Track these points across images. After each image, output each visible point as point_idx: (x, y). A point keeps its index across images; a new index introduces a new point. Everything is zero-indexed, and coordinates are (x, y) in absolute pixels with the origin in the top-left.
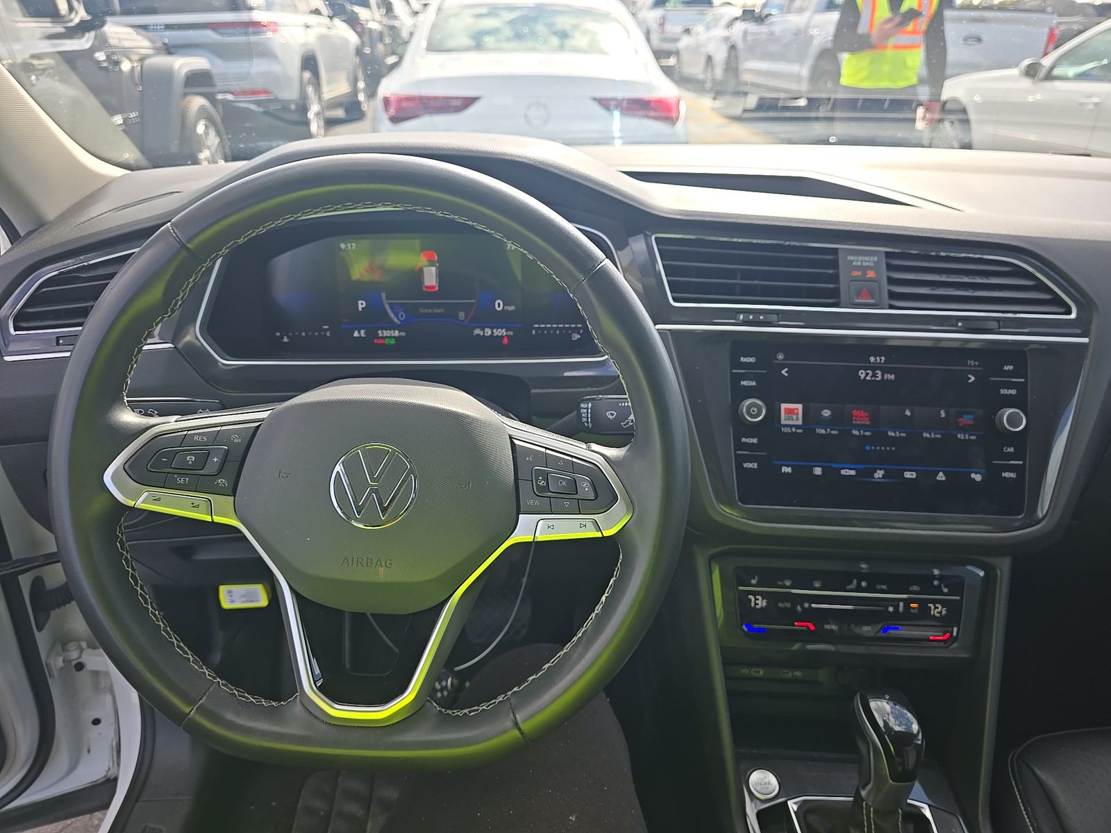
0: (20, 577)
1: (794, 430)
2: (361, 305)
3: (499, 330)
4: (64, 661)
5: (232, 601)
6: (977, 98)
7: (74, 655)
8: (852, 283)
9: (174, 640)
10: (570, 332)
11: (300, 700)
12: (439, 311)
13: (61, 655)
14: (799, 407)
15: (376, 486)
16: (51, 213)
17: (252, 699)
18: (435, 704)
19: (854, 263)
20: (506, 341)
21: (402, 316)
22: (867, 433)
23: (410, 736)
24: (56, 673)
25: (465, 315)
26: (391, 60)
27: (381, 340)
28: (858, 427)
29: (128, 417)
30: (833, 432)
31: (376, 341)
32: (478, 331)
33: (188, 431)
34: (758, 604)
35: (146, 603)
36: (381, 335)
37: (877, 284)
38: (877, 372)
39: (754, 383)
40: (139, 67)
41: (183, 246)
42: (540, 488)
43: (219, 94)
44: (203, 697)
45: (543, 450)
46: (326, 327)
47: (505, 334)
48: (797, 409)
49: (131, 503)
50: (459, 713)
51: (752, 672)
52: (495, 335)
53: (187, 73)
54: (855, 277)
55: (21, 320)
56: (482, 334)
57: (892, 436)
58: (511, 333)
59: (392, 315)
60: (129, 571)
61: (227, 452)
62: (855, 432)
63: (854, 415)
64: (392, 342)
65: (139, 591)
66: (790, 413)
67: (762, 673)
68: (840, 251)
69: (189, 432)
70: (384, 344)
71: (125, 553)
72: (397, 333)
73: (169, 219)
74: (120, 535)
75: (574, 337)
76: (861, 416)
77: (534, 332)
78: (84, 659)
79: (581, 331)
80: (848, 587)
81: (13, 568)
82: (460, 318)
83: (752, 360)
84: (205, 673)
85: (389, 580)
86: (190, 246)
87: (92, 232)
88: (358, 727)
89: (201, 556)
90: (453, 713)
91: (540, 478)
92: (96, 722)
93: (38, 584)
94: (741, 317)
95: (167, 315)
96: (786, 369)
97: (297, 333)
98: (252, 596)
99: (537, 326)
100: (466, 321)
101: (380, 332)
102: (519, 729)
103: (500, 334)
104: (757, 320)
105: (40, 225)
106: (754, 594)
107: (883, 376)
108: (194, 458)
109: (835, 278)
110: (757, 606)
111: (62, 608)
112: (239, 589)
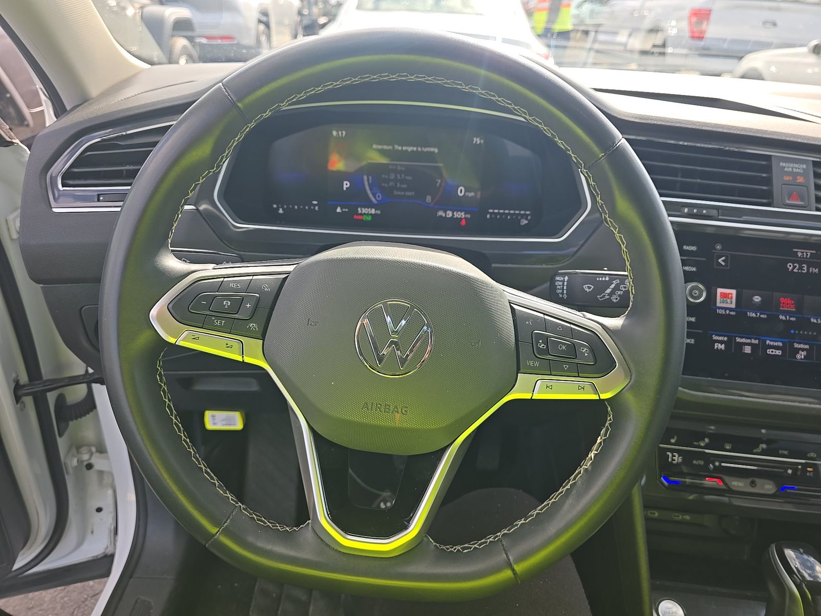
0: (48, 394)
1: (728, 312)
2: (346, 185)
3: (459, 213)
4: (78, 462)
5: (214, 424)
6: (773, 69)
7: (85, 457)
8: (783, 186)
9: (202, 466)
10: (519, 218)
11: (312, 526)
12: (410, 194)
13: (75, 457)
14: (734, 292)
15: (396, 338)
16: (94, 92)
17: (269, 524)
18: (431, 540)
19: (786, 169)
20: (463, 223)
21: (379, 196)
22: (793, 319)
23: (412, 569)
24: (71, 471)
25: (431, 199)
26: (322, 20)
27: (359, 216)
28: (785, 313)
29: (171, 262)
30: (762, 316)
31: (355, 217)
32: (441, 213)
33: (224, 278)
34: (675, 460)
35: (180, 431)
36: (360, 212)
37: (806, 188)
38: (803, 265)
39: (694, 269)
40: (140, 13)
41: (234, 104)
42: (541, 351)
43: (197, 38)
44: (227, 520)
45: (542, 315)
46: (315, 202)
47: (463, 216)
48: (732, 294)
49: (172, 340)
50: (452, 549)
51: (649, 514)
52: (455, 217)
53: (174, 20)
54: (787, 180)
55: (68, 177)
56: (444, 215)
57: (814, 322)
58: (468, 216)
59: (371, 196)
60: (166, 402)
61: (259, 299)
62: (782, 317)
63: (782, 302)
64: (369, 218)
65: (174, 420)
66: (724, 297)
67: (657, 514)
68: (773, 159)
69: (226, 279)
70: (362, 220)
71: (163, 385)
72: (373, 211)
73: (195, 99)
74: (159, 368)
75: (522, 222)
76: (787, 303)
77: (488, 216)
78: (93, 461)
79: (529, 218)
80: (755, 451)
81: (44, 386)
82: (427, 201)
83: (694, 248)
84: (229, 497)
85: (405, 425)
86: (239, 105)
87: (130, 106)
88: (365, 556)
89: (199, 387)
90: (448, 549)
91: (541, 341)
92: (99, 510)
93: (61, 399)
94: (686, 210)
95: (213, 170)
96: (723, 258)
97: (291, 206)
98: (229, 421)
99: (491, 211)
100: (432, 204)
101: (359, 209)
102: (513, 570)
103: (459, 217)
104: (699, 214)
105: (84, 100)
106: (672, 451)
107: (808, 269)
108: (229, 303)
109: (769, 181)
110: (674, 462)
111: (79, 419)
112: (221, 415)
